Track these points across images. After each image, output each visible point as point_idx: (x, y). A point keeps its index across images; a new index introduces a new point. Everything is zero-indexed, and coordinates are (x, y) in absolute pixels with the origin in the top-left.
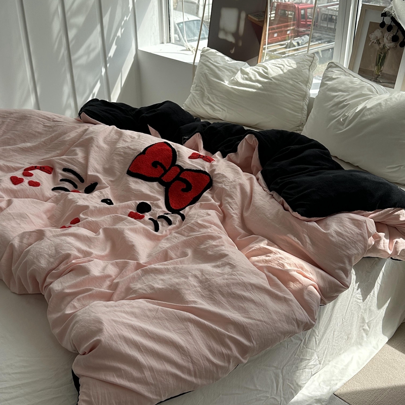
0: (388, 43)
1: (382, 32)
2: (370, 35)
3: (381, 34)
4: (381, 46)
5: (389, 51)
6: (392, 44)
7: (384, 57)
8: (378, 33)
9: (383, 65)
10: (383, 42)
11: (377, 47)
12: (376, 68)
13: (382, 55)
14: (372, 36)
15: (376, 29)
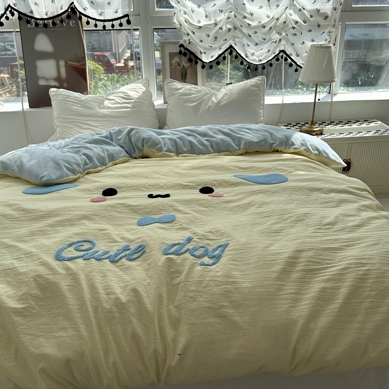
0: (186, 64)
1: (179, 58)
2: (172, 61)
3: (179, 59)
4: (182, 66)
5: (188, 69)
6: (189, 64)
7: (186, 73)
8: (177, 59)
9: (186, 78)
10: (182, 63)
11: (179, 68)
13: (184, 72)
14: (174, 62)
15: (174, 57)
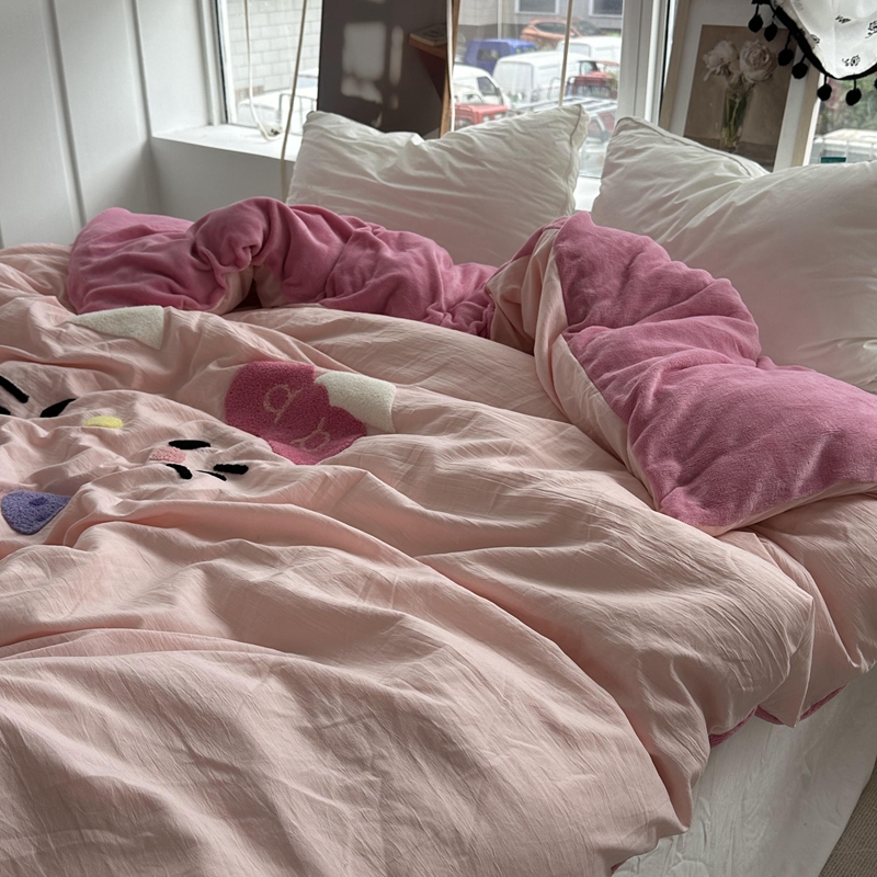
0: (751, 71)
1: (733, 46)
2: (705, 57)
3: (731, 51)
4: (734, 79)
5: (755, 90)
6: (760, 73)
7: (744, 104)
8: (723, 51)
9: (741, 124)
10: (738, 68)
11: (724, 83)
12: (724, 133)
13: (738, 101)
14: (711, 59)
15: (717, 41)
